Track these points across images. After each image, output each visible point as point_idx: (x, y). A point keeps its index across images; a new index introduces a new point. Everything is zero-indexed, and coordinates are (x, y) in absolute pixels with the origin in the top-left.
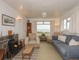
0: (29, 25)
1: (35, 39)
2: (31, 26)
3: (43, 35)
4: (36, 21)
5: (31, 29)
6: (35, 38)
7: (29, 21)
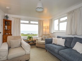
0: (7, 23)
1: (21, 46)
2: (11, 25)
3: (30, 38)
4: (20, 19)
5: (10, 30)
6: (21, 44)
7: (7, 17)
